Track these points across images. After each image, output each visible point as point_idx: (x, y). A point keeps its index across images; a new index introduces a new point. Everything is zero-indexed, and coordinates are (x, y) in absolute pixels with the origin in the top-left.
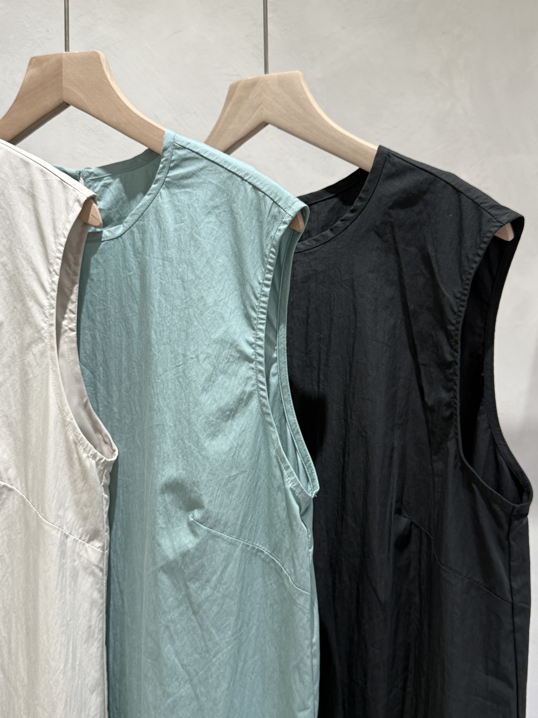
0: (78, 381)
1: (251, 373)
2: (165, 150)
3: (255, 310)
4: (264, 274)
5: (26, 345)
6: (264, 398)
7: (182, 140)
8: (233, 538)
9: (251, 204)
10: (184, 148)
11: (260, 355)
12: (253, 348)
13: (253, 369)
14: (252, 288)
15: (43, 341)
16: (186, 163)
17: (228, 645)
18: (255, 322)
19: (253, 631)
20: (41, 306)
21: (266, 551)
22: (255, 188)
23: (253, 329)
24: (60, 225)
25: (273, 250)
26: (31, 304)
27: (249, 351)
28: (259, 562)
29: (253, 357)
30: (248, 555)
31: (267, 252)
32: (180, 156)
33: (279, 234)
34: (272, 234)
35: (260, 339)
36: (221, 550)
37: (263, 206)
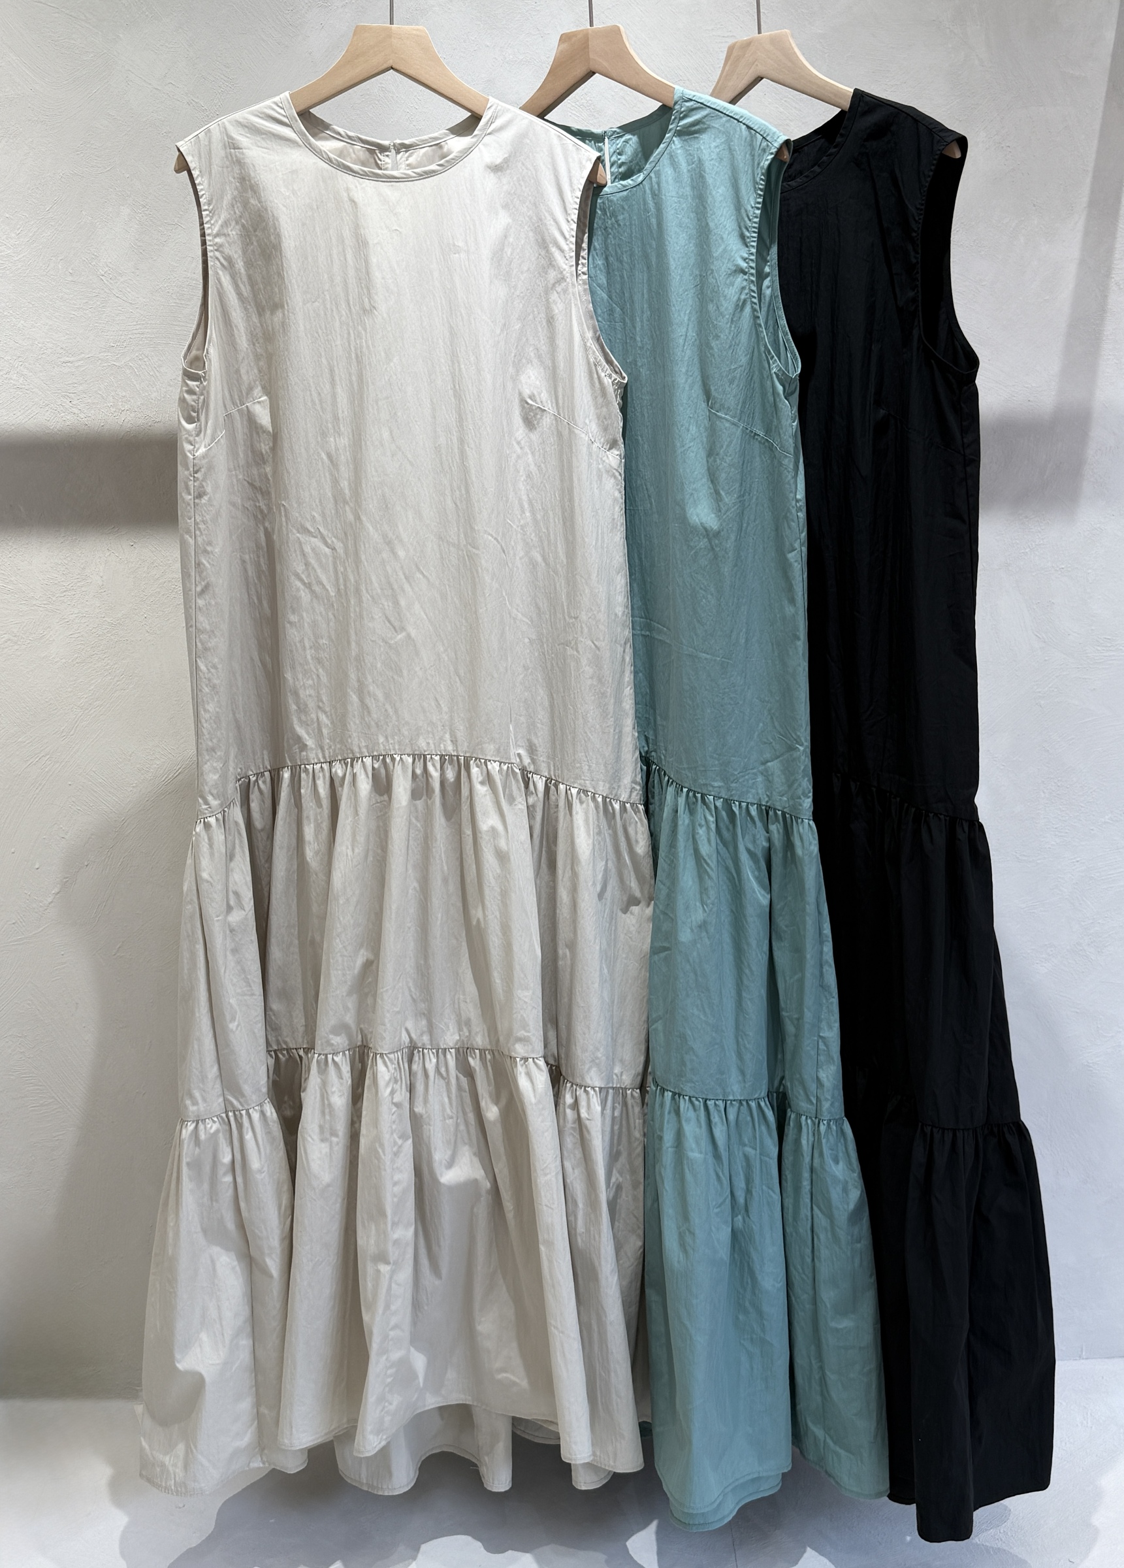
0: (592, 317)
1: (745, 283)
2: (676, 103)
3: (748, 230)
4: (756, 198)
5: (550, 286)
6: (755, 304)
7: (689, 93)
8: (736, 420)
9: (745, 141)
10: (691, 100)
11: (752, 268)
12: (747, 263)
13: (746, 280)
14: (746, 211)
15: (566, 281)
16: (693, 113)
17: (735, 505)
18: (748, 240)
19: (754, 500)
20: (562, 250)
21: (762, 434)
22: (748, 127)
23: (747, 246)
24: (575, 181)
25: (762, 177)
26: (554, 250)
27: (744, 265)
28: (757, 443)
29: (747, 270)
30: (748, 436)
31: (758, 180)
32: (688, 107)
33: (767, 163)
34: (762, 164)
35: (752, 254)
36: (726, 429)
37: (754, 143)
